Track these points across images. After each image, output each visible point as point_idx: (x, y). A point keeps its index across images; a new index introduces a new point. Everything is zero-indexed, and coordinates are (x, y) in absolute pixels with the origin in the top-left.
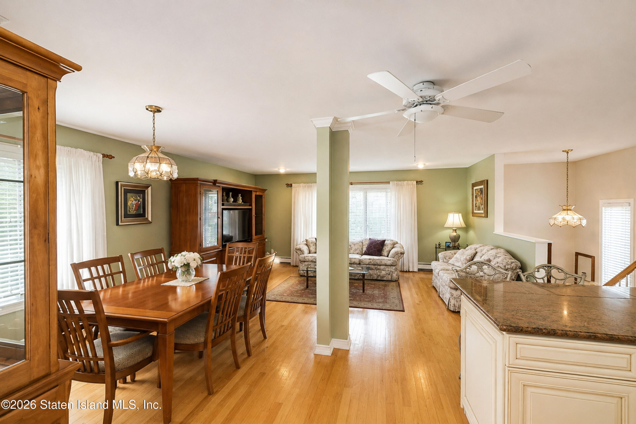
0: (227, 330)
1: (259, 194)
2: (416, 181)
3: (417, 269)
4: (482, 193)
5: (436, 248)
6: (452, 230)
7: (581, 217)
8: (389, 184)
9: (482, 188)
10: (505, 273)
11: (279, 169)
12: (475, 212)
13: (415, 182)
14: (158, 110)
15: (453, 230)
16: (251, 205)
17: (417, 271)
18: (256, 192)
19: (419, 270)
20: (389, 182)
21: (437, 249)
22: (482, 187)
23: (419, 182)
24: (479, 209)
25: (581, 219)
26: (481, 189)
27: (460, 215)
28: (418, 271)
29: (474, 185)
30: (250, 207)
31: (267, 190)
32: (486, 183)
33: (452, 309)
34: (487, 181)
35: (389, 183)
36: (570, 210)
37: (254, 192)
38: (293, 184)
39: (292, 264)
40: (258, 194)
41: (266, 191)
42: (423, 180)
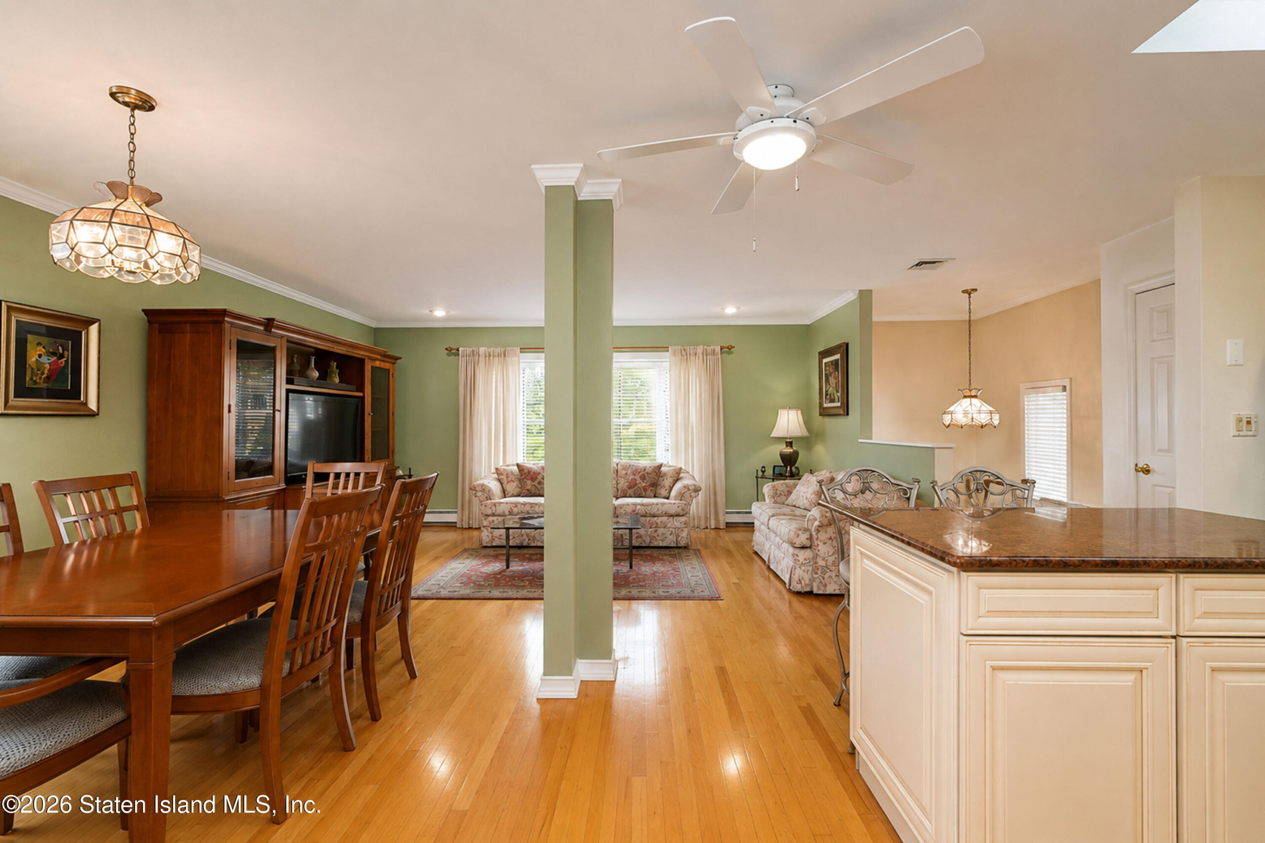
0: (322, 654)
1: (380, 364)
2: (721, 346)
3: (725, 524)
4: (837, 369)
5: (757, 477)
6: (785, 444)
7: (991, 409)
8: (668, 351)
10: (908, 488)
11: (431, 311)
12: (825, 405)
13: (719, 348)
14: (145, 104)
15: (786, 442)
16: (361, 388)
17: (725, 527)
18: (375, 360)
19: (728, 525)
21: (759, 479)
22: (838, 356)
23: (726, 348)
24: (832, 401)
25: (991, 413)
26: (835, 363)
27: (799, 412)
28: (727, 527)
29: (822, 355)
30: (360, 394)
31: (400, 358)
32: (844, 349)
33: (798, 588)
34: (847, 345)
35: (667, 349)
36: (975, 397)
37: (369, 361)
38: (460, 349)
39: (459, 525)
40: (377, 364)
41: (398, 361)
42: (732, 346)
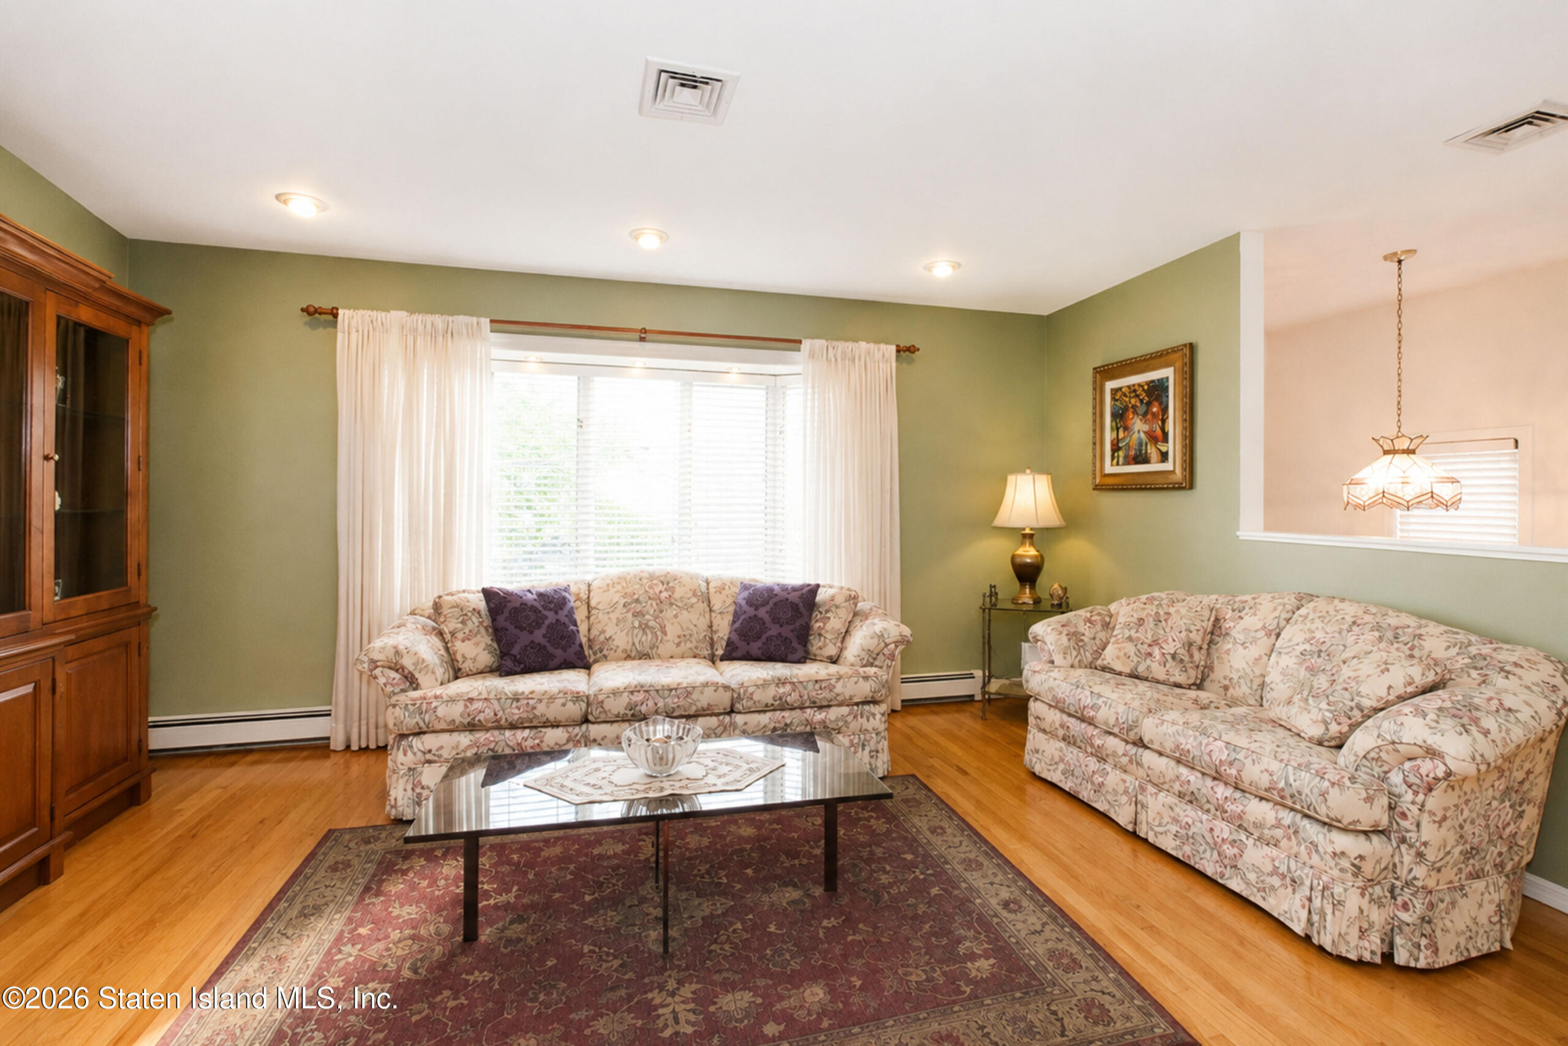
2: (897, 347)
4: (1156, 398)
5: (983, 608)
8: (800, 348)
9: (1167, 378)
12: (1110, 469)
13: (894, 348)
15: (1024, 536)
20: (800, 342)
21: (987, 611)
23: (905, 352)
24: (1138, 460)
26: (1150, 383)
27: (1046, 480)
29: (1105, 372)
32: (1188, 356)
34: (1193, 348)
38: (341, 312)
39: (337, 744)
42: (917, 346)
